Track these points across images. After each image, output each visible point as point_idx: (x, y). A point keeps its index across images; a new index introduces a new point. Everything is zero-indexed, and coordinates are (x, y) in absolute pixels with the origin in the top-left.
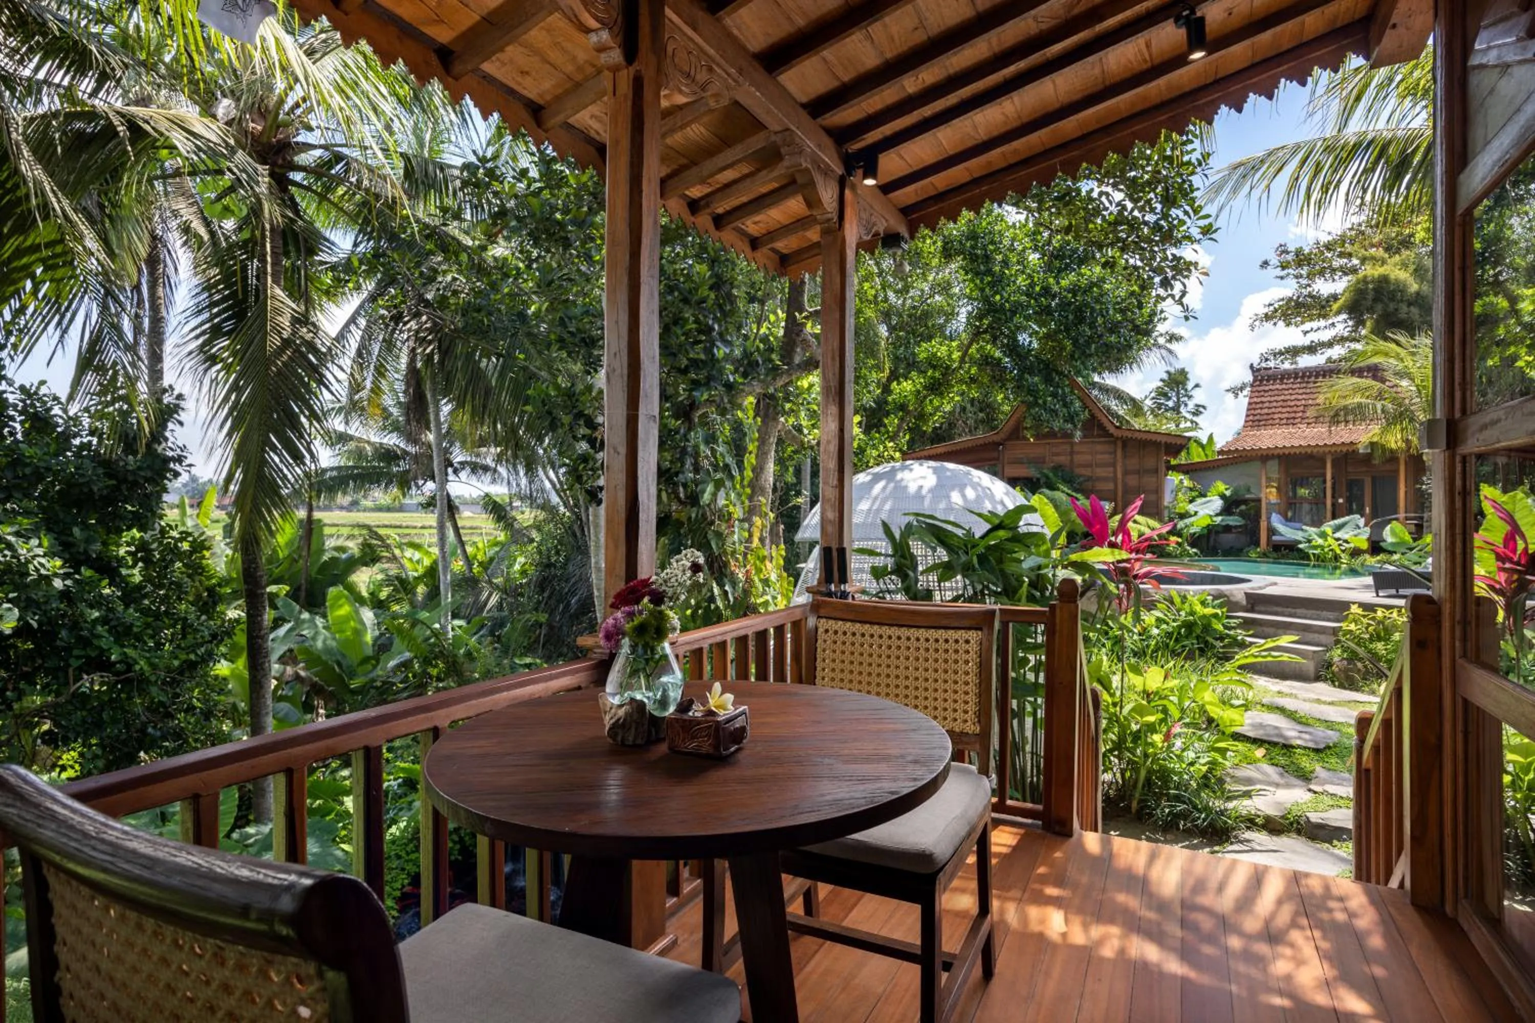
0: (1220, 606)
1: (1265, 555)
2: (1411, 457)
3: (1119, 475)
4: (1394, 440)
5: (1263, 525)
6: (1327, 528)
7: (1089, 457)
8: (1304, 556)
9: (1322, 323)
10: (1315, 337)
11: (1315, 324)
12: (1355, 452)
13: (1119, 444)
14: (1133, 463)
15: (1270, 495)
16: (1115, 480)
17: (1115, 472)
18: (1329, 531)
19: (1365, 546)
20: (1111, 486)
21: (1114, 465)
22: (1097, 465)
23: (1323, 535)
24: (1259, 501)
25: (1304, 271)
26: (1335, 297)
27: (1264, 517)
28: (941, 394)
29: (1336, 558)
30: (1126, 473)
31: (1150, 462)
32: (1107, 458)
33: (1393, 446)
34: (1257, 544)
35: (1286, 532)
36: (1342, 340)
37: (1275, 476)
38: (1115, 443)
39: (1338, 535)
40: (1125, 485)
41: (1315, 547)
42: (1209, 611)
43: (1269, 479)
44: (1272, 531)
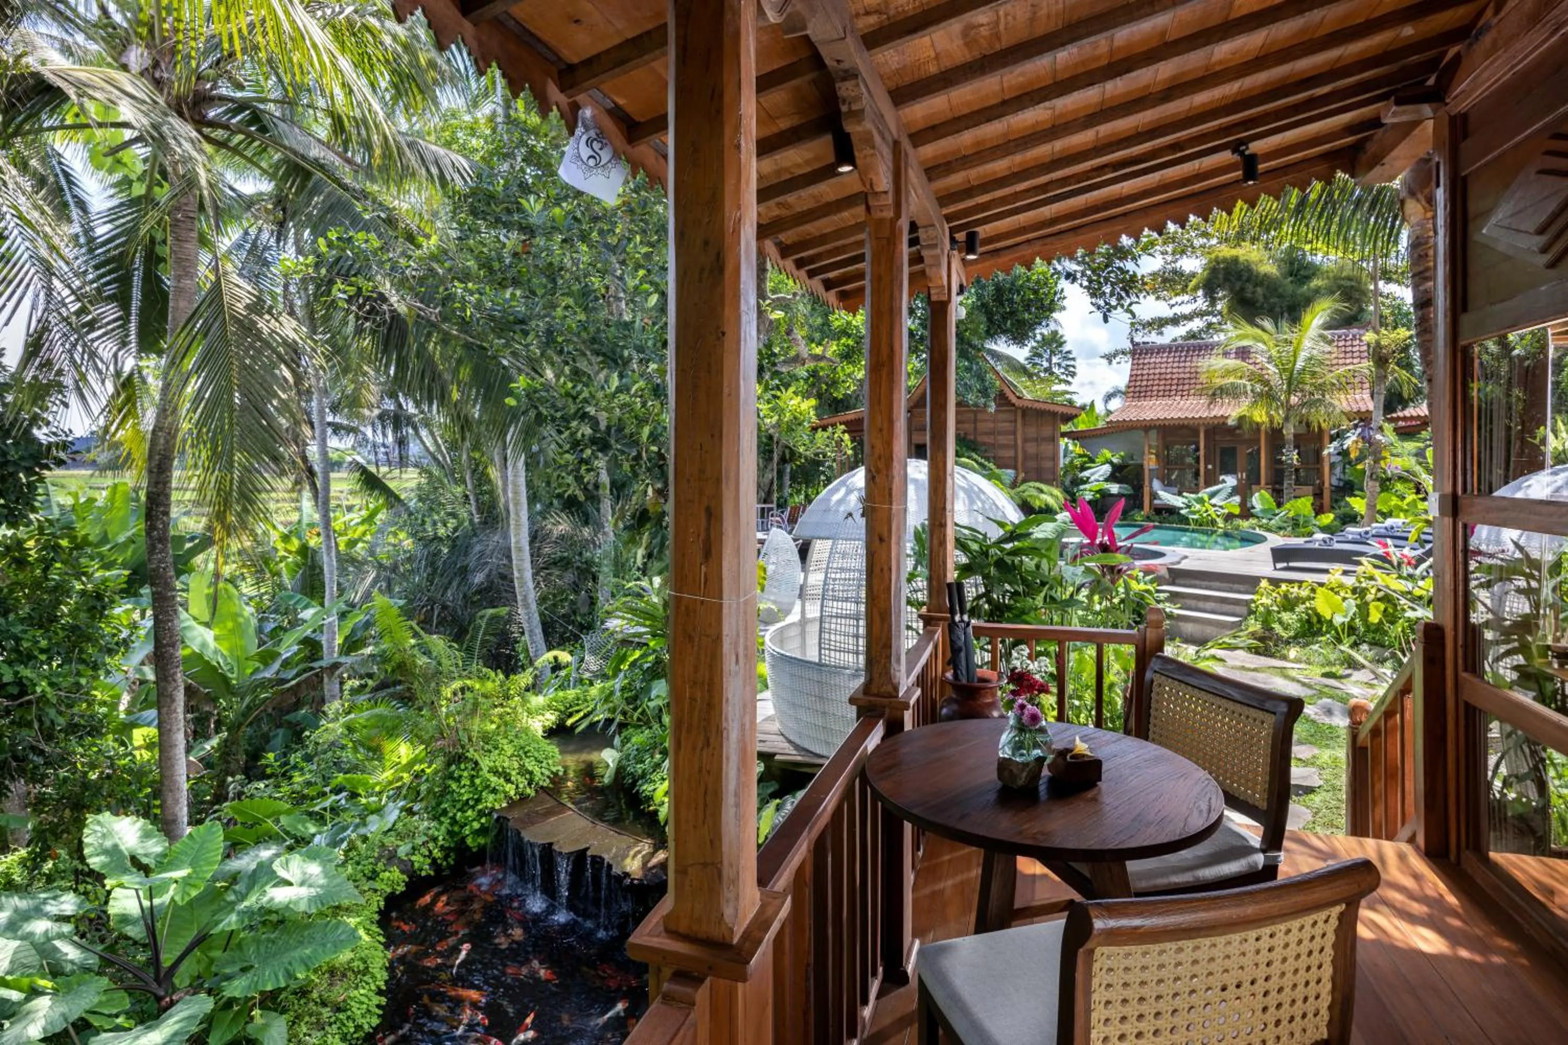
0: (1152, 582)
1: (1148, 519)
2: (1273, 429)
3: (1019, 442)
4: (1260, 416)
5: (1146, 490)
6: (1204, 494)
7: (991, 425)
8: (1185, 520)
9: (1186, 298)
10: (1178, 310)
11: (1179, 299)
12: (1224, 424)
13: (1019, 414)
14: (1032, 431)
15: (1151, 462)
16: (1015, 446)
17: (1015, 440)
18: (1206, 498)
19: (1237, 511)
20: (1011, 453)
21: (1014, 433)
22: (1000, 433)
23: (1201, 501)
24: (1142, 466)
25: (1170, 249)
26: (1193, 275)
27: (1147, 483)
28: (853, 363)
29: (1213, 522)
30: (1025, 440)
31: (1047, 431)
32: (1006, 426)
33: (1258, 419)
34: (1141, 507)
35: (1168, 498)
36: (1201, 314)
37: (1154, 443)
38: (1015, 412)
39: (1214, 501)
40: (1024, 452)
41: (1194, 513)
42: (1142, 586)
43: (1150, 447)
44: (1154, 496)
